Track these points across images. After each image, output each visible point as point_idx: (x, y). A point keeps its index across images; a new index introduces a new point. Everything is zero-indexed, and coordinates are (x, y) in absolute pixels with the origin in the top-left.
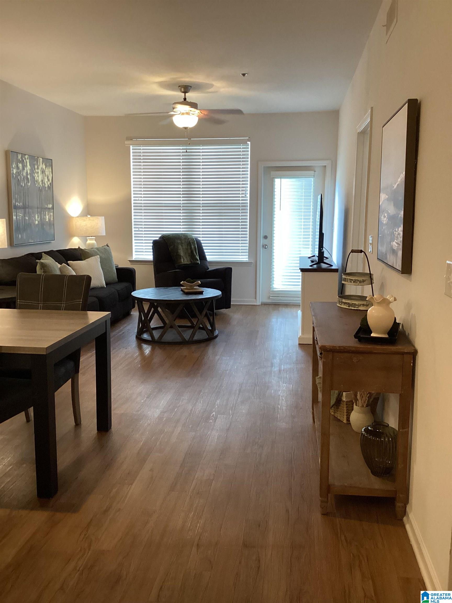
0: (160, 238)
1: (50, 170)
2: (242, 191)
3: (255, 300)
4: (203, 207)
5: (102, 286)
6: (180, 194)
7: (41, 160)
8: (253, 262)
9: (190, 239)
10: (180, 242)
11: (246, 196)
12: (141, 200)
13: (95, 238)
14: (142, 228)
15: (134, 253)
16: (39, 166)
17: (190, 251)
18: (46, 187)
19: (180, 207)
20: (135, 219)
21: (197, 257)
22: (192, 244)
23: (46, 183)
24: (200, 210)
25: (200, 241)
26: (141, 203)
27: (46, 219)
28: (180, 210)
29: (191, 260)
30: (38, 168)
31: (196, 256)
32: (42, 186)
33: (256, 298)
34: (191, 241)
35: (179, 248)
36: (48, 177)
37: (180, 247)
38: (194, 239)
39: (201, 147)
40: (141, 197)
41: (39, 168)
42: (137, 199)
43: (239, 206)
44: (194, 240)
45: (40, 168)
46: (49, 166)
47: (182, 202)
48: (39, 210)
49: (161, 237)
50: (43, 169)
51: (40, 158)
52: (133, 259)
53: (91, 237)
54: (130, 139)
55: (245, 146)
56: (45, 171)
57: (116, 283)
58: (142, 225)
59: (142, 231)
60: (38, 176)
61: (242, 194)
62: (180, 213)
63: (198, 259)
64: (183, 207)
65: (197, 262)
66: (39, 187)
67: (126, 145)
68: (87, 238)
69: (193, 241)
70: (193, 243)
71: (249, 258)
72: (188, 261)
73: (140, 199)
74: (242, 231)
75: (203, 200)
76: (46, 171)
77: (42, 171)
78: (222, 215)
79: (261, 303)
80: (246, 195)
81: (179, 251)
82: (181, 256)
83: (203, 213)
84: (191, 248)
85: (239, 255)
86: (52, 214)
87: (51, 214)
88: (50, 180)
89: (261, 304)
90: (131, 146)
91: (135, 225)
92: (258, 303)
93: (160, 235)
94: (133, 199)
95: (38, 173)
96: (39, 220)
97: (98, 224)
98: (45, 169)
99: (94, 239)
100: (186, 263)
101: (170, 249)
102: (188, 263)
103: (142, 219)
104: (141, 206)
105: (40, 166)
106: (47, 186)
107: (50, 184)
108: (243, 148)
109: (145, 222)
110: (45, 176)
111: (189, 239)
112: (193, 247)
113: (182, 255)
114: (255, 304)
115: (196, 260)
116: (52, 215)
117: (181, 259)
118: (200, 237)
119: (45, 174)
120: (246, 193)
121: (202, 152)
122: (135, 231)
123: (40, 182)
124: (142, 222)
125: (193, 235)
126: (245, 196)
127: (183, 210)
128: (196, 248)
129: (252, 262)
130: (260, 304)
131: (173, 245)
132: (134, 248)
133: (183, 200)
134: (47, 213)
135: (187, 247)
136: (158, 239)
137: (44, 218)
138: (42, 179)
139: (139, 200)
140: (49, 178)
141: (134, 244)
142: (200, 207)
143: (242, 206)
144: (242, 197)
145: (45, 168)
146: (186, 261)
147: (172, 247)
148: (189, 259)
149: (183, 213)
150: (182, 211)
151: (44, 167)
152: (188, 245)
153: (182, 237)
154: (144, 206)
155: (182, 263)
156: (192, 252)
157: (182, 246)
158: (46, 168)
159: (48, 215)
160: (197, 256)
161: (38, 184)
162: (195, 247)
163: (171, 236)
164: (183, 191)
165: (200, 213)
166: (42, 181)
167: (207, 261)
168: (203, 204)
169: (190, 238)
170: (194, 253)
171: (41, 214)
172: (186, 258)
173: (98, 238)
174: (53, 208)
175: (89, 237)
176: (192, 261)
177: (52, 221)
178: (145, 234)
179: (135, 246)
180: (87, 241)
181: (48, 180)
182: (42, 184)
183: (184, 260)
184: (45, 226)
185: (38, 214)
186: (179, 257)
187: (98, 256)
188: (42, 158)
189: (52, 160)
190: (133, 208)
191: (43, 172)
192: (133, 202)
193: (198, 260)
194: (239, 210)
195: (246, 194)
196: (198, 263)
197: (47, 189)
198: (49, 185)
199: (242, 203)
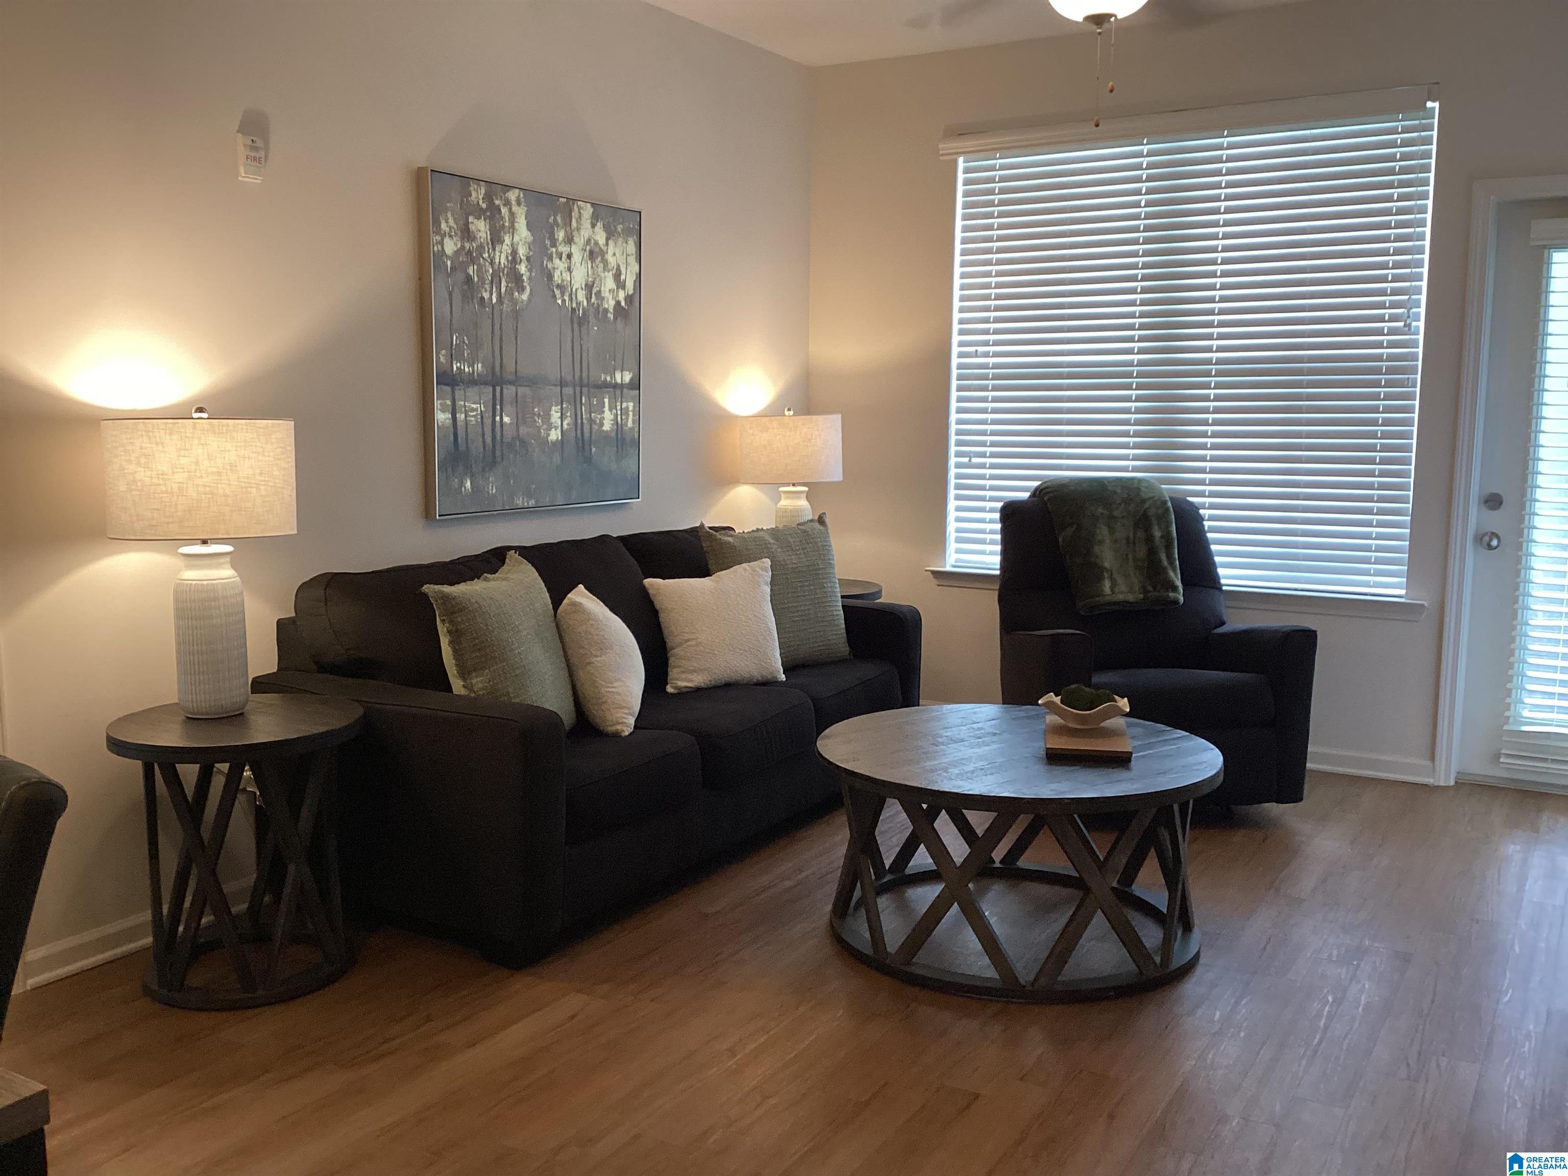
0: (1038, 493)
1: (631, 247)
2: (1393, 305)
3: (1429, 763)
4: (1219, 374)
5: (767, 675)
6: (1131, 327)
7: (588, 211)
8: (1426, 604)
9: (1147, 505)
10: (1105, 512)
11: (1410, 329)
12: (986, 355)
13: (806, 489)
14: (983, 455)
15: (952, 546)
16: (575, 233)
17: (1142, 551)
18: (606, 311)
19: (1129, 375)
20: (959, 422)
21: (1172, 574)
22: (1154, 521)
23: (606, 294)
24: (1207, 386)
25: (1195, 508)
26: (985, 366)
27: (602, 424)
28: (1128, 387)
29: (1144, 587)
30: (569, 240)
31: (1167, 573)
32: (585, 304)
33: (1432, 758)
34: (1152, 512)
35: (1100, 538)
36: (617, 276)
37: (1103, 532)
38: (1165, 502)
39: (1225, 141)
40: (986, 343)
41: (576, 239)
42: (972, 349)
43: (1378, 371)
44: (1167, 509)
45: (580, 240)
46: (627, 232)
47: (1136, 358)
48: (568, 391)
49: (1037, 489)
50: (596, 243)
51: (579, 203)
52: (948, 568)
53: (794, 485)
54: (962, 132)
55: (1417, 122)
56: (603, 254)
57: (842, 661)
58: (983, 444)
59: (983, 466)
60: (569, 269)
61: (1393, 318)
62: (1128, 399)
63: (1179, 583)
64: (1140, 375)
65: (1171, 594)
66: (573, 310)
67: (942, 158)
68: (781, 489)
69: (1160, 511)
70: (1163, 517)
71: (1408, 586)
72: (1131, 590)
73: (981, 349)
74: (1383, 474)
75: (1220, 349)
76: (610, 252)
77: (591, 253)
78: (1301, 406)
79: (1456, 778)
80: (1410, 324)
81: (1096, 549)
82: (1102, 569)
83: (1218, 398)
84: (1149, 539)
85: (1367, 573)
86: (631, 404)
87: (624, 405)
88: (630, 285)
89: (1456, 782)
90: (961, 160)
91: (959, 443)
92: (1445, 777)
93: (1036, 484)
94: (955, 349)
95: (569, 256)
96: (565, 426)
97: (810, 440)
98: (607, 244)
99: (804, 495)
100: (1121, 597)
101: (1060, 540)
102: (1131, 598)
103: (984, 422)
104: (985, 377)
105: (582, 232)
106: (610, 304)
107: (629, 299)
108: (1406, 130)
109: (993, 433)
110: (606, 268)
111: (1143, 501)
112: (1157, 533)
113: (1107, 565)
114: (1430, 781)
115: (1167, 590)
116: (631, 408)
117: (1100, 579)
118: (1201, 494)
119: (605, 262)
120: (1409, 317)
121: (1230, 159)
122: (958, 466)
123: (580, 291)
124: (984, 433)
125: (1163, 486)
126: (1405, 326)
127: (1139, 387)
128: (1172, 539)
129: (1423, 605)
130: (1452, 783)
131: (1075, 526)
132: (952, 526)
133: (1141, 351)
134: (606, 400)
135: (1135, 533)
136: (1025, 495)
137: (591, 421)
138: (587, 281)
139: (976, 354)
140: (623, 277)
141: (952, 514)
142: (1208, 374)
143: (1390, 371)
144: (1392, 331)
145: (607, 239)
146: (1123, 588)
147: (1070, 531)
148: (1140, 582)
149: (1139, 399)
150: (1134, 393)
151: (600, 237)
152: (1136, 525)
153: (1115, 493)
154: (996, 377)
155: (1108, 598)
156: (1152, 552)
157: (1112, 530)
158: (610, 242)
159: (610, 410)
160: (1174, 571)
161: (567, 298)
162: (1167, 536)
163: (1072, 488)
164: (1143, 315)
165: (1206, 398)
166: (589, 287)
167: (1220, 589)
168: (1219, 362)
169: (1149, 499)
170: (1160, 561)
171: (575, 402)
172: (1127, 576)
173: (814, 491)
174: (635, 385)
175: (788, 484)
176: (1150, 588)
177: (632, 429)
178: (993, 477)
179: (958, 520)
180: (780, 499)
181: (621, 285)
182: (589, 298)
183: (1114, 584)
184: (594, 449)
185: (562, 404)
186: (1095, 572)
187: (767, 562)
188: (593, 205)
189: (640, 212)
190: (954, 383)
191: (594, 254)
192: (955, 361)
193: (1175, 589)
194: (1377, 384)
195: (1407, 319)
196: (1176, 602)
197: (611, 316)
198: (623, 304)
199: (1391, 358)
